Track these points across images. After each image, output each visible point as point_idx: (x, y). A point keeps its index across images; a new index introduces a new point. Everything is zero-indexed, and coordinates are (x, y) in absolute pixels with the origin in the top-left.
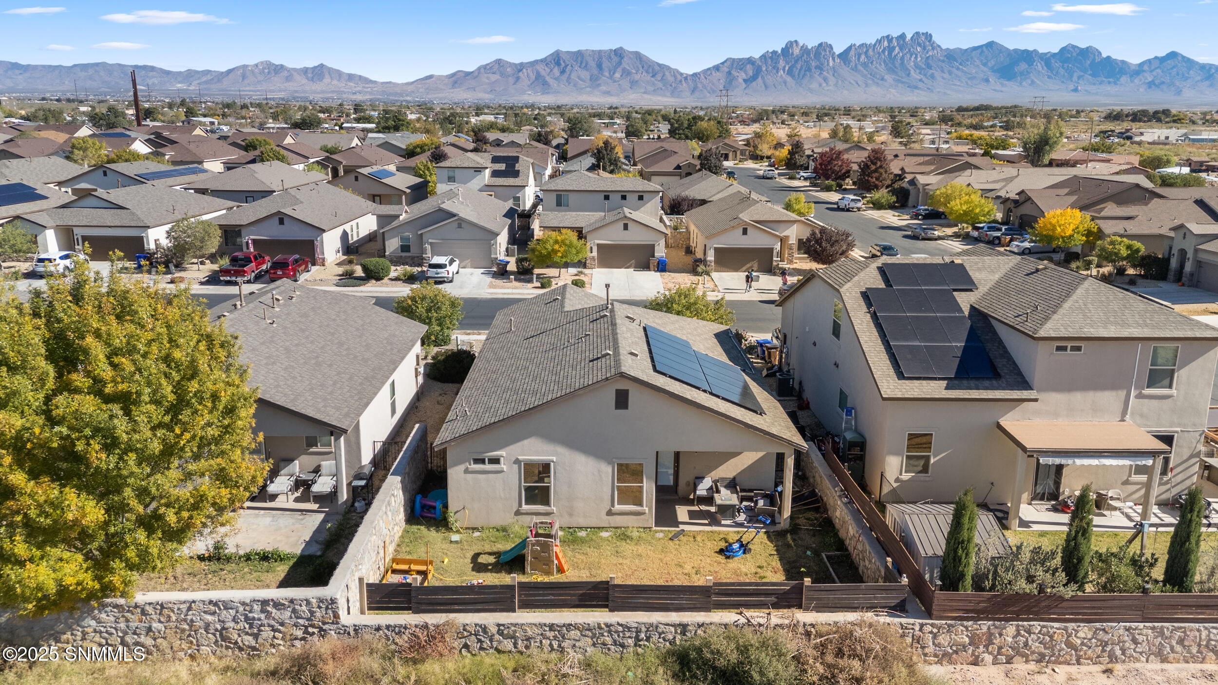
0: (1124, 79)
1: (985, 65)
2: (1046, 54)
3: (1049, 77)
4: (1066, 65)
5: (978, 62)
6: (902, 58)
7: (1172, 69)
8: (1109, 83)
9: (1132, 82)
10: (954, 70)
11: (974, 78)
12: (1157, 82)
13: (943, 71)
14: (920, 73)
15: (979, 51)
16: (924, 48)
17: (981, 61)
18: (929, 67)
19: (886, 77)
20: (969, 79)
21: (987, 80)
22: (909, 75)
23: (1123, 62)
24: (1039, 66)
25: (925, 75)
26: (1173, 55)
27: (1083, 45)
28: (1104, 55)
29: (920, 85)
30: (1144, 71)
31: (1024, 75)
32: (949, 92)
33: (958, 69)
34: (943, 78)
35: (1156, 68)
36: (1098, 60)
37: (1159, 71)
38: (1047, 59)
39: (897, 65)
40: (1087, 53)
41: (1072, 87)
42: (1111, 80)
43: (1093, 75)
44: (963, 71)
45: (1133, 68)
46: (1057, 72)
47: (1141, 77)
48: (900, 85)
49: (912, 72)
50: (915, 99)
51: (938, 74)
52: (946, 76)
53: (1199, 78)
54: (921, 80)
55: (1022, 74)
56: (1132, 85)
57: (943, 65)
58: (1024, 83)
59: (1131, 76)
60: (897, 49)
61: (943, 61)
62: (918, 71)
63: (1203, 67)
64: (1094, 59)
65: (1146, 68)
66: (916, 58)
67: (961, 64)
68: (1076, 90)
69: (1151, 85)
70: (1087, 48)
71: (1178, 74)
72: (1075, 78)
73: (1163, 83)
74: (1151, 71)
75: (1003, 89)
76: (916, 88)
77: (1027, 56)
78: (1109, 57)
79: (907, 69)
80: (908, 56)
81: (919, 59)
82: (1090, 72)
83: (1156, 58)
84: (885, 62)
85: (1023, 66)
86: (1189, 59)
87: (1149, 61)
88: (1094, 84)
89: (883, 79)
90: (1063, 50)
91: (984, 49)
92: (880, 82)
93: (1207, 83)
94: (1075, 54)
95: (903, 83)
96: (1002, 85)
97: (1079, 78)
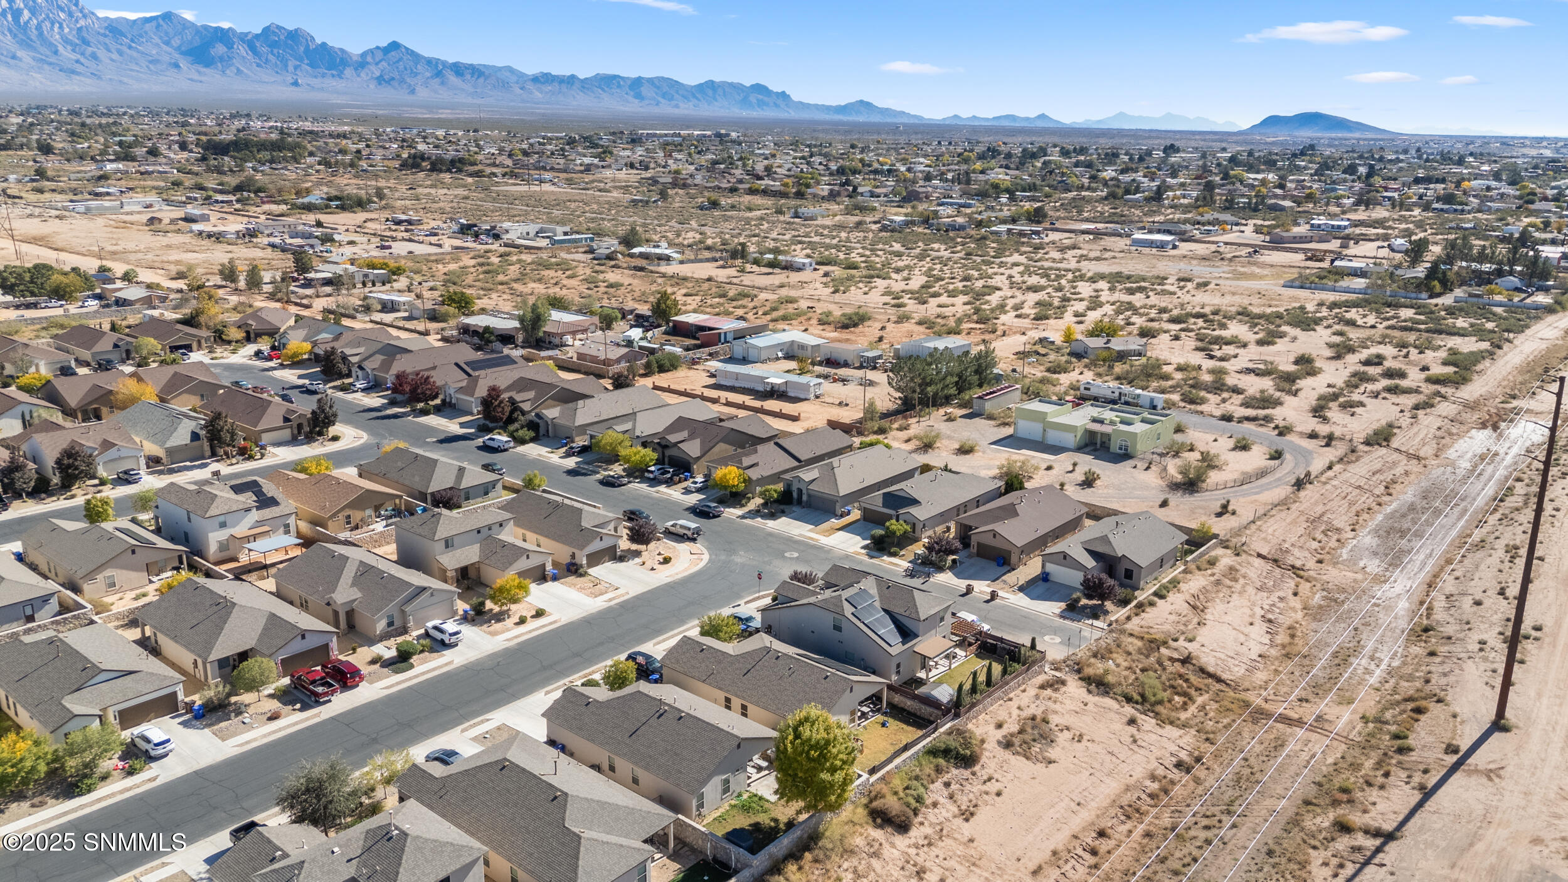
0: (348, 72)
1: (167, 43)
2: (247, 34)
3: (258, 65)
4: (275, 51)
5: (157, 40)
6: (39, 27)
7: (398, 62)
8: (333, 76)
9: (359, 76)
10: (125, 49)
11: (154, 62)
12: (386, 77)
13: (109, 51)
14: (73, 50)
15: (154, 24)
16: (71, 15)
17: (161, 38)
18: (86, 43)
19: (19, 54)
20: (151, 62)
21: (176, 66)
22: (56, 52)
23: (342, 50)
24: (242, 49)
25: (82, 54)
26: (395, 46)
27: (291, 27)
28: (319, 41)
29: (79, 68)
30: (368, 63)
31: (225, 61)
32: (125, 80)
33: (130, 47)
34: (112, 60)
35: (381, 61)
36: (312, 47)
37: (383, 63)
38: (251, 42)
39: (34, 38)
40: (295, 36)
41: (290, 79)
42: (334, 72)
43: (311, 65)
44: (138, 51)
45: (355, 58)
46: (267, 59)
47: (366, 70)
48: (46, 66)
49: (60, 48)
50: (77, 89)
51: (102, 53)
52: (115, 56)
53: (428, 74)
54: (77, 61)
55: (221, 59)
56: (359, 79)
57: (107, 41)
58: (228, 72)
59: (356, 69)
60: (26, 14)
61: (105, 36)
62: (69, 48)
63: (429, 62)
64: (308, 46)
65: (369, 59)
66: (61, 27)
67: (132, 41)
68: (295, 84)
69: (380, 80)
70: (296, 30)
71: (406, 69)
72: (291, 68)
73: (393, 79)
74: (377, 64)
75: (203, 78)
76: (73, 72)
77: (223, 36)
78: (324, 44)
79: (51, 44)
80: (48, 24)
81: (66, 30)
82: (306, 61)
83: (378, 48)
84: (10, 30)
85: (220, 49)
86: (412, 51)
87: (371, 51)
88: (316, 77)
89: (14, 57)
90: (266, 30)
91: (161, 22)
92: (12, 62)
93: (438, 80)
94: (282, 37)
95: (50, 64)
96: (199, 72)
97: (296, 68)
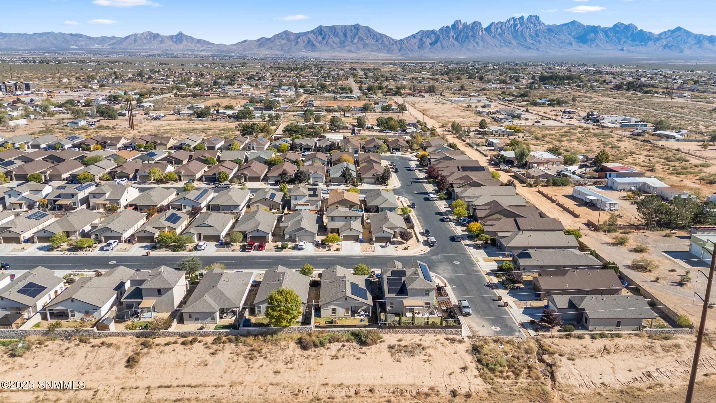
0: (650, 43)
1: (570, 34)
2: (605, 28)
3: (607, 42)
4: (617, 35)
5: (566, 33)
6: (522, 31)
7: (678, 37)
8: (642, 45)
9: (655, 44)
10: (552, 38)
11: (563, 42)
12: (669, 45)
13: (545, 39)
14: (532, 39)
15: (566, 26)
16: (535, 25)
17: (568, 32)
18: (537, 36)
19: (513, 42)
20: (560, 43)
21: (571, 44)
22: (525, 40)
23: (650, 33)
24: (601, 35)
25: (535, 41)
26: (679, 29)
27: (627, 23)
28: (639, 29)
29: (532, 46)
30: (662, 38)
32: (548, 51)
33: (554, 37)
34: (546, 43)
35: (669, 37)
36: (635, 32)
37: (670, 38)
38: (606, 31)
39: (519, 35)
40: (629, 27)
41: (620, 48)
42: (643, 43)
43: (633, 41)
44: (557, 38)
45: (655, 36)
46: (612, 39)
47: (660, 42)
48: (520, 46)
49: (528, 39)
50: (529, 55)
51: (542, 40)
52: (547, 41)
53: (694, 42)
54: (532, 44)
55: (591, 40)
56: (655, 46)
57: (546, 35)
58: (592, 46)
59: (654, 41)
60: (519, 25)
61: (546, 32)
62: (531, 38)
63: (696, 36)
64: (633, 31)
65: (663, 36)
66: (530, 30)
67: (556, 34)
68: (622, 50)
69: (666, 46)
70: (629, 25)
71: (681, 40)
72: (622, 42)
73: (673, 45)
74: (666, 39)
75: (580, 49)
76: (530, 48)
77: (594, 29)
78: (641, 30)
79: (525, 37)
80: (525, 29)
81: (532, 31)
82: (630, 39)
83: (669, 30)
84: (512, 32)
85: (592, 35)
86: (688, 31)
87: (665, 32)
88: (633, 46)
89: (510, 43)
90: (615, 26)
91: (570, 25)
92: (509, 45)
93: (698, 45)
94: (622, 28)
95: (522, 45)
96: (580, 46)
97: (624, 42)
